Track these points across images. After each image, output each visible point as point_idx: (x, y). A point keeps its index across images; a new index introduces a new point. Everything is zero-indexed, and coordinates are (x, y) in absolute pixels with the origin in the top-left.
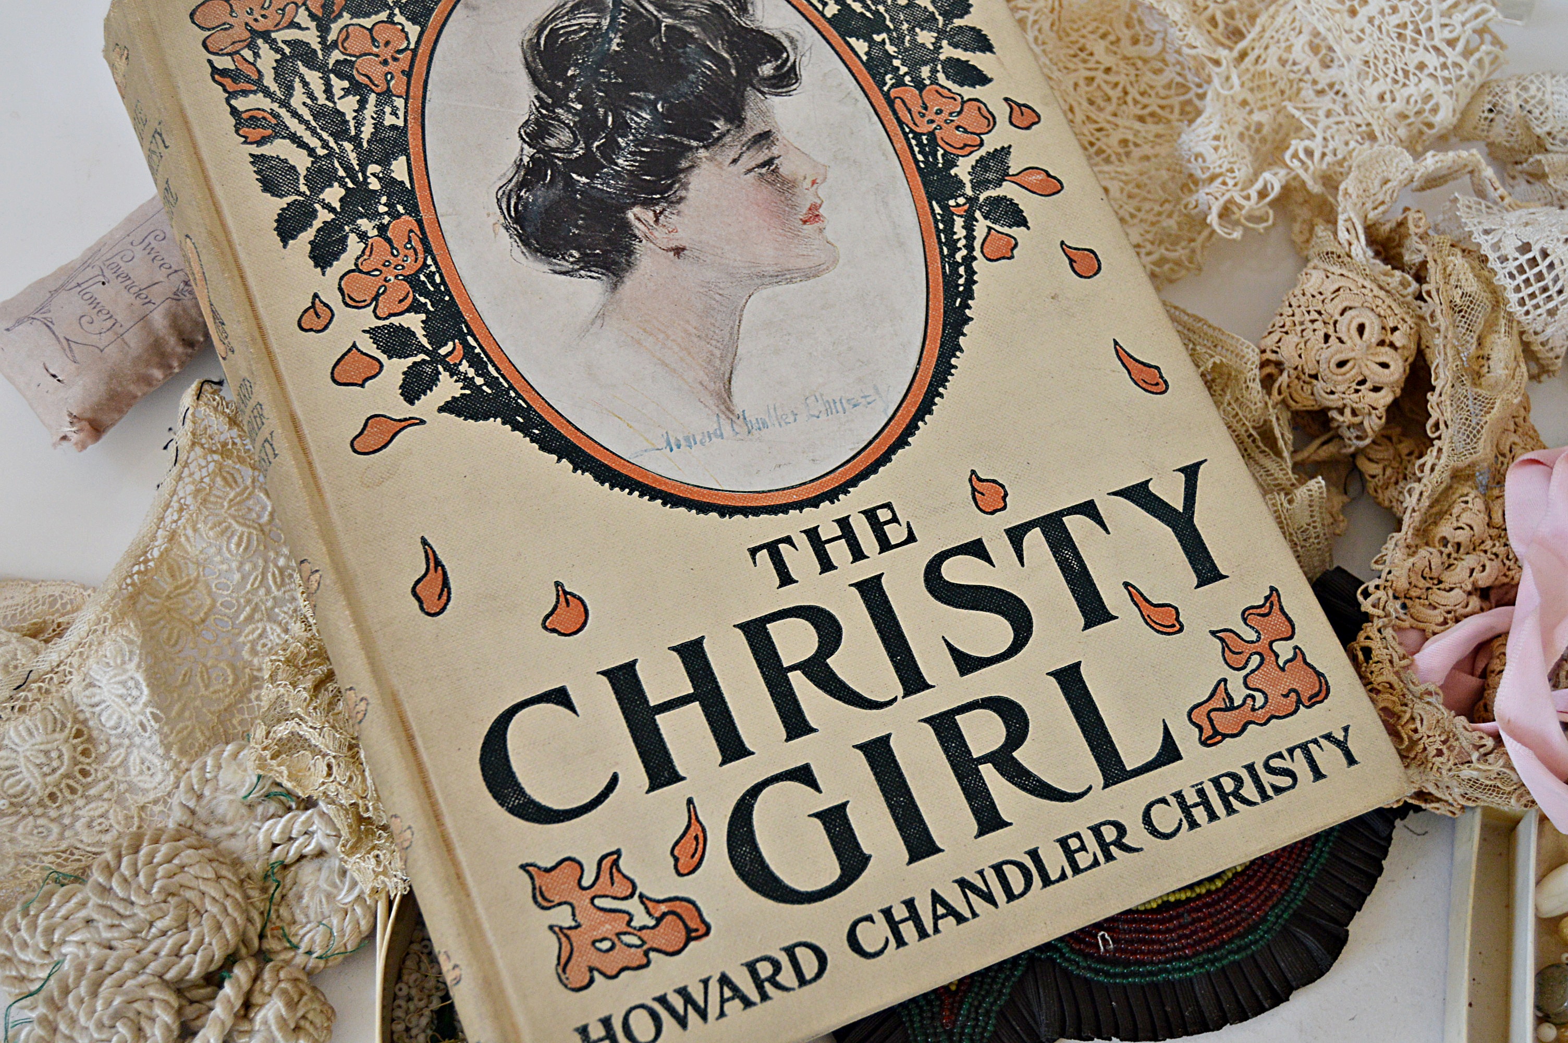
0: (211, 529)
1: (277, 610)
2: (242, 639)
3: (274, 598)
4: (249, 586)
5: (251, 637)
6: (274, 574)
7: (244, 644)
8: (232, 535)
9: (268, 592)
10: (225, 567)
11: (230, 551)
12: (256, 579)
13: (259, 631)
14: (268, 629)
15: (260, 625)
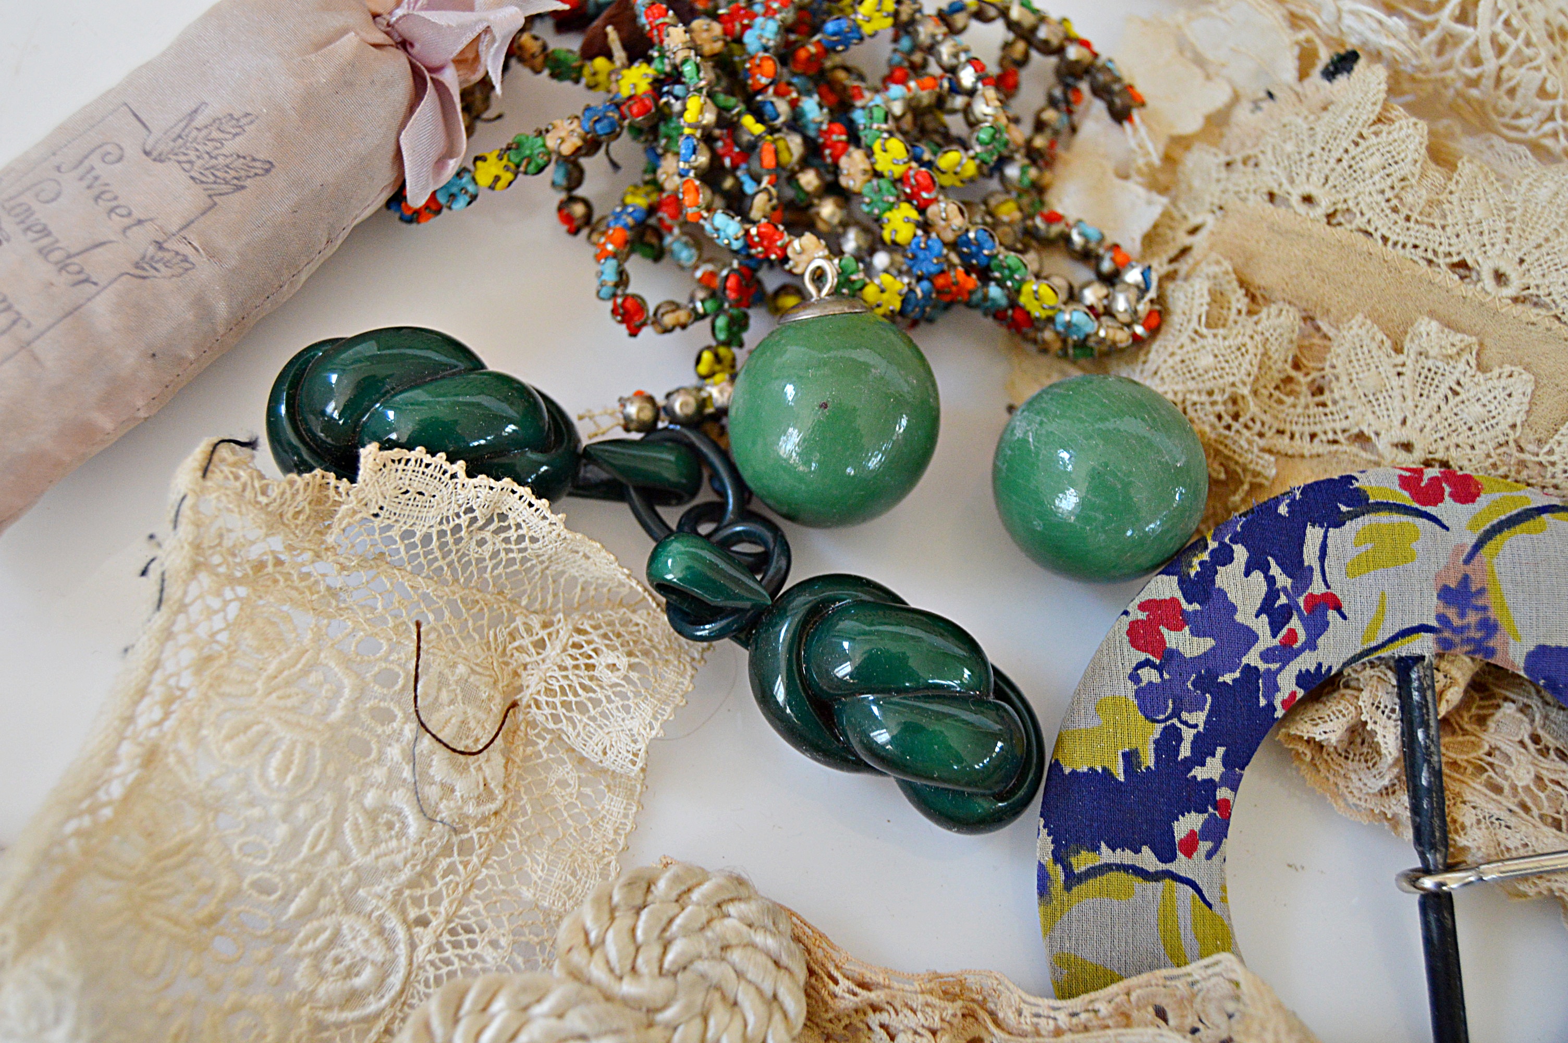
0: (229, 738)
1: (361, 892)
2: (291, 949)
3: (356, 869)
4: (305, 850)
5: (310, 946)
6: (356, 825)
7: (298, 958)
8: (272, 750)
9: (345, 859)
10: (256, 812)
11: (267, 784)
12: (319, 835)
13: (326, 935)
14: (345, 929)
15: (329, 921)
